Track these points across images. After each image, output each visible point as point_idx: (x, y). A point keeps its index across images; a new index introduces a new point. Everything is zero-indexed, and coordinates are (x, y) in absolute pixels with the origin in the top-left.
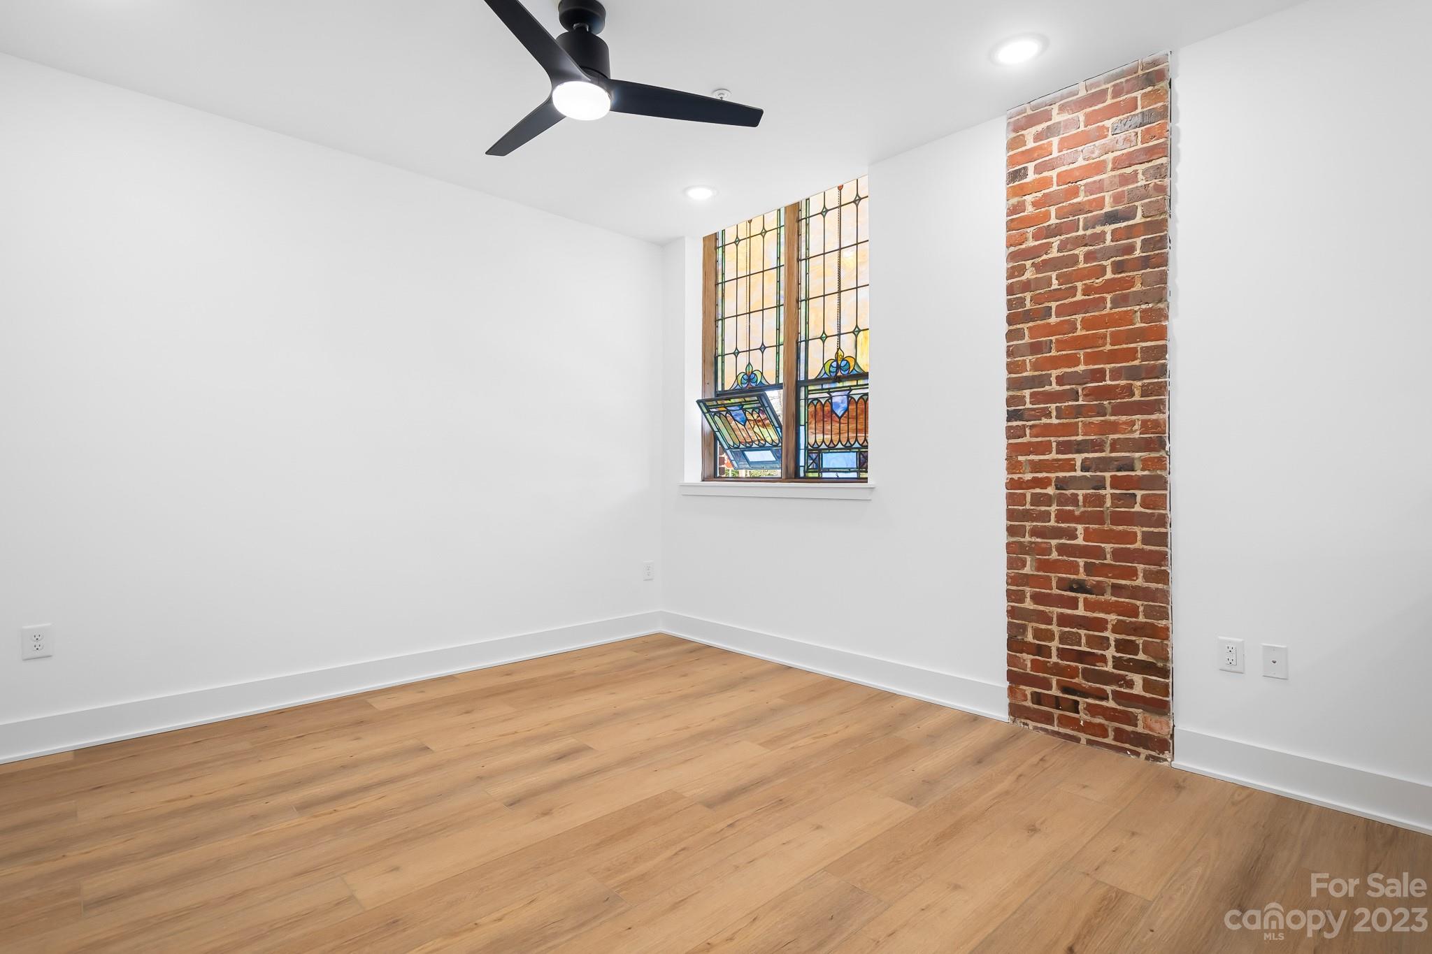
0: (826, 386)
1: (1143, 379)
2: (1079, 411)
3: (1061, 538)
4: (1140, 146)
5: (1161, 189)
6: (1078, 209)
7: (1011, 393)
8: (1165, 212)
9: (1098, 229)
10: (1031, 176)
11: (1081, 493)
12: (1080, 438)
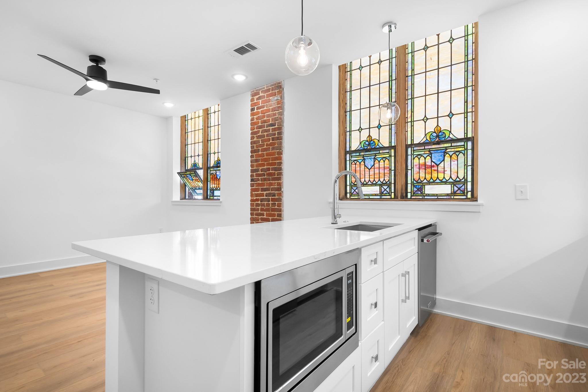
0: (215, 169)
1: (277, 171)
2: (265, 180)
3: (261, 216)
4: (277, 106)
5: (281, 118)
6: (265, 122)
7: (252, 174)
8: (281, 125)
9: (269, 128)
10: (256, 110)
11: (265, 203)
12: (265, 187)
